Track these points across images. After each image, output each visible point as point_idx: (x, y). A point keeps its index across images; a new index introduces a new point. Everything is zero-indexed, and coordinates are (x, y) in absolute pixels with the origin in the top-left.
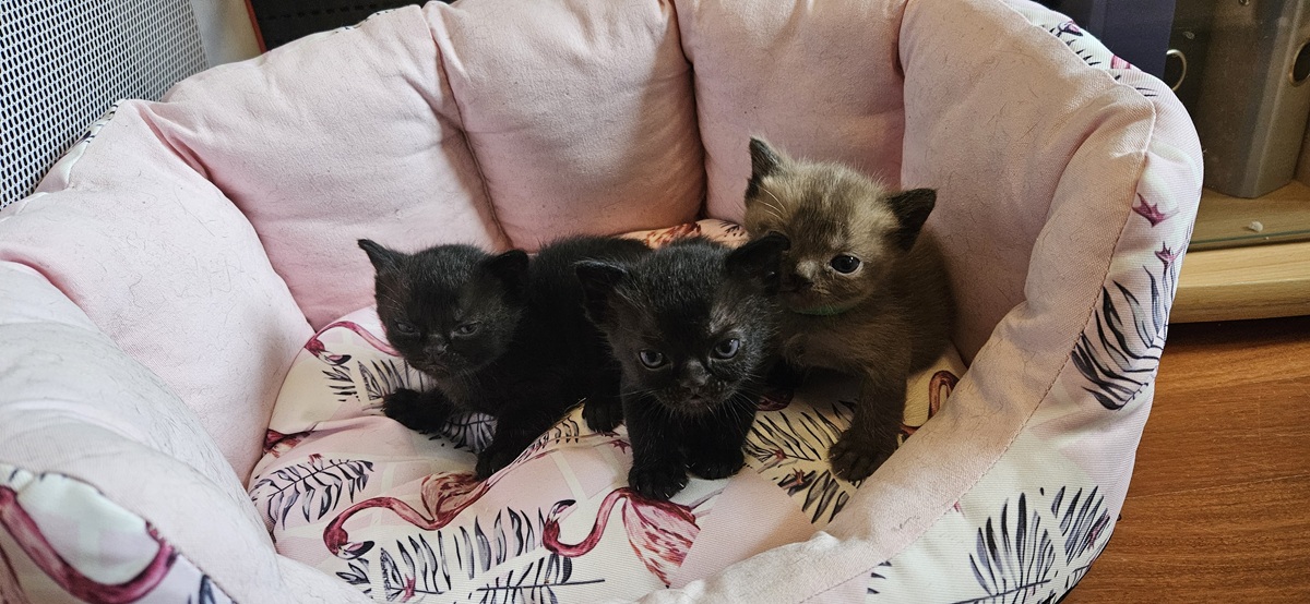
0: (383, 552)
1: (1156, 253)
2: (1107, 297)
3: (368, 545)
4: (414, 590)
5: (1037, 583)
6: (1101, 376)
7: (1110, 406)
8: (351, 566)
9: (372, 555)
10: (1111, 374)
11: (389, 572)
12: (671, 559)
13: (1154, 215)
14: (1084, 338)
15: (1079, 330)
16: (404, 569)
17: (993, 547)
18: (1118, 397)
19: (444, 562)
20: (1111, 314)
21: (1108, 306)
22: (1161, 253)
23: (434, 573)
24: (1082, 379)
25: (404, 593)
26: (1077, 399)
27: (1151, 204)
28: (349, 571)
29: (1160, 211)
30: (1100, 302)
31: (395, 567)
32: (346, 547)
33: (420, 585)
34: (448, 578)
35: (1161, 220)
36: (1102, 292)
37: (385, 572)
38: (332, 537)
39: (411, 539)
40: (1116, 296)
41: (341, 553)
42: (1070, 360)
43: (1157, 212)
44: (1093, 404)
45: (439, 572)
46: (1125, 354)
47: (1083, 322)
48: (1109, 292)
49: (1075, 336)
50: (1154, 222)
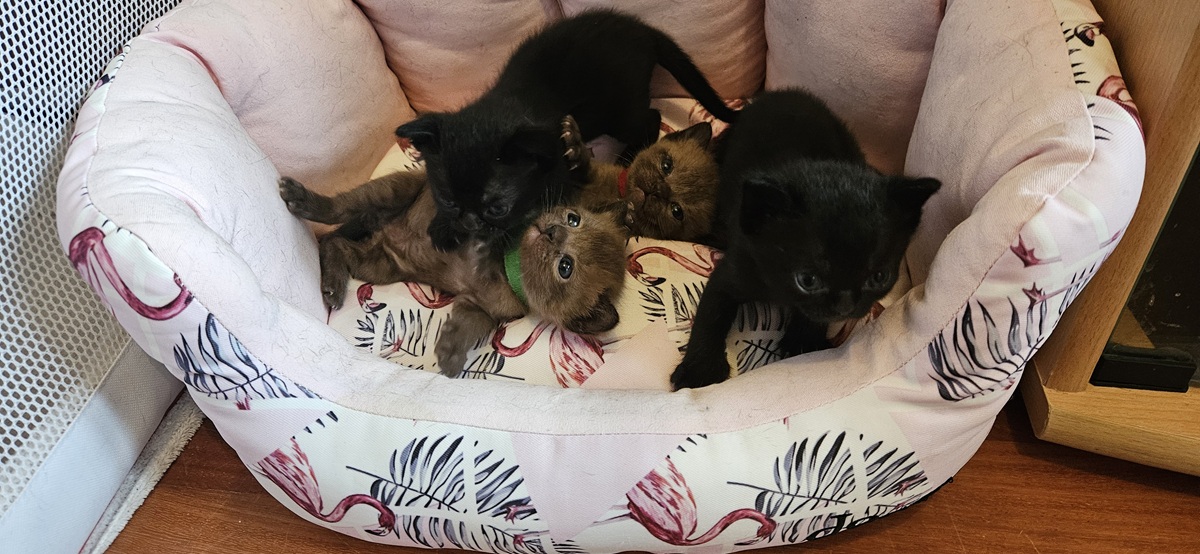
0: (390, 314)
1: (1024, 290)
2: (968, 310)
3: (383, 306)
4: (399, 347)
5: (831, 499)
6: (946, 371)
7: (945, 395)
8: (367, 317)
9: (382, 314)
10: (954, 372)
11: (389, 330)
12: (576, 378)
13: (1029, 258)
14: (941, 336)
15: (940, 329)
16: (399, 331)
17: (799, 459)
18: (955, 392)
19: (426, 336)
20: (968, 327)
21: (967, 318)
22: (1030, 291)
23: (417, 341)
24: (929, 367)
25: (392, 347)
26: (922, 381)
27: (1028, 247)
28: (364, 320)
29: (1037, 255)
30: (962, 313)
31: (393, 328)
32: (369, 302)
33: (404, 346)
34: (424, 348)
35: (1035, 264)
36: (966, 305)
37: (386, 329)
38: (362, 292)
39: (411, 312)
40: (976, 313)
41: (365, 305)
42: (927, 348)
43: (1032, 256)
44: (933, 391)
45: (420, 342)
46: (972, 362)
47: (944, 323)
48: (971, 307)
49: (936, 333)
50: (1027, 264)
